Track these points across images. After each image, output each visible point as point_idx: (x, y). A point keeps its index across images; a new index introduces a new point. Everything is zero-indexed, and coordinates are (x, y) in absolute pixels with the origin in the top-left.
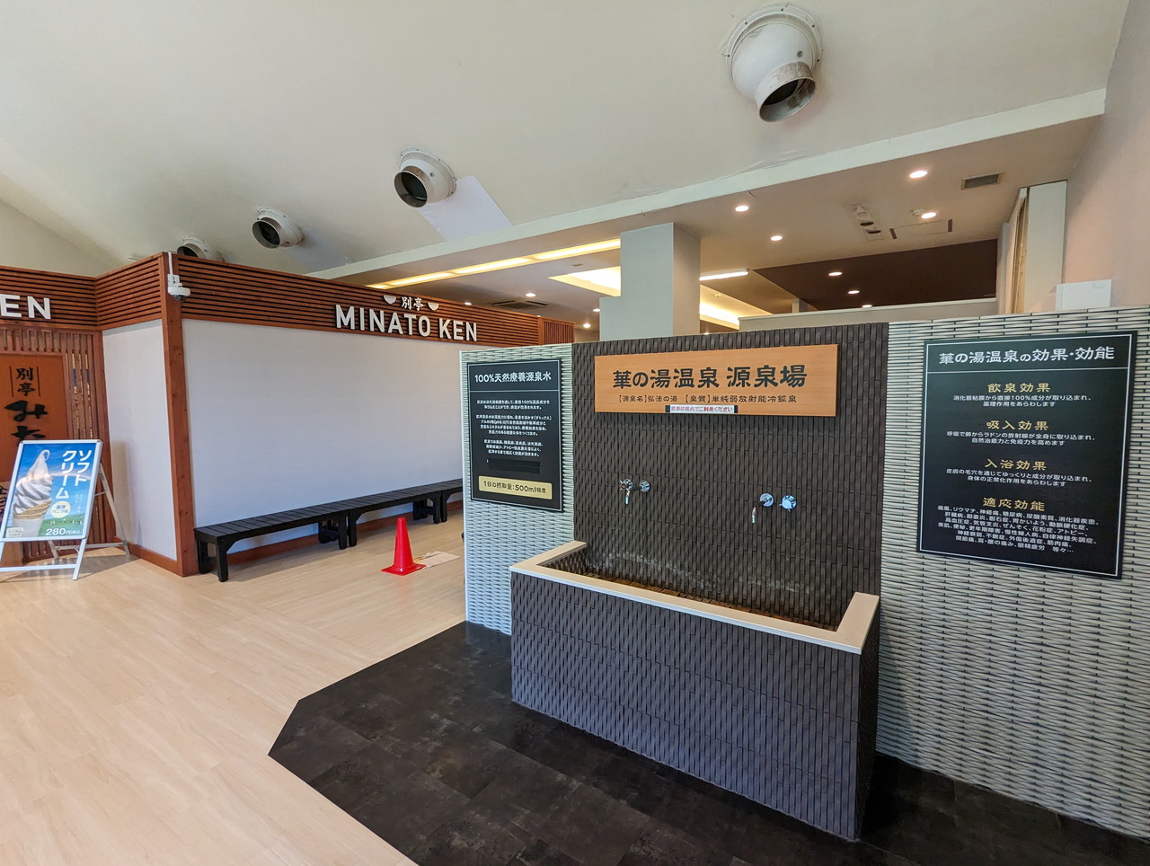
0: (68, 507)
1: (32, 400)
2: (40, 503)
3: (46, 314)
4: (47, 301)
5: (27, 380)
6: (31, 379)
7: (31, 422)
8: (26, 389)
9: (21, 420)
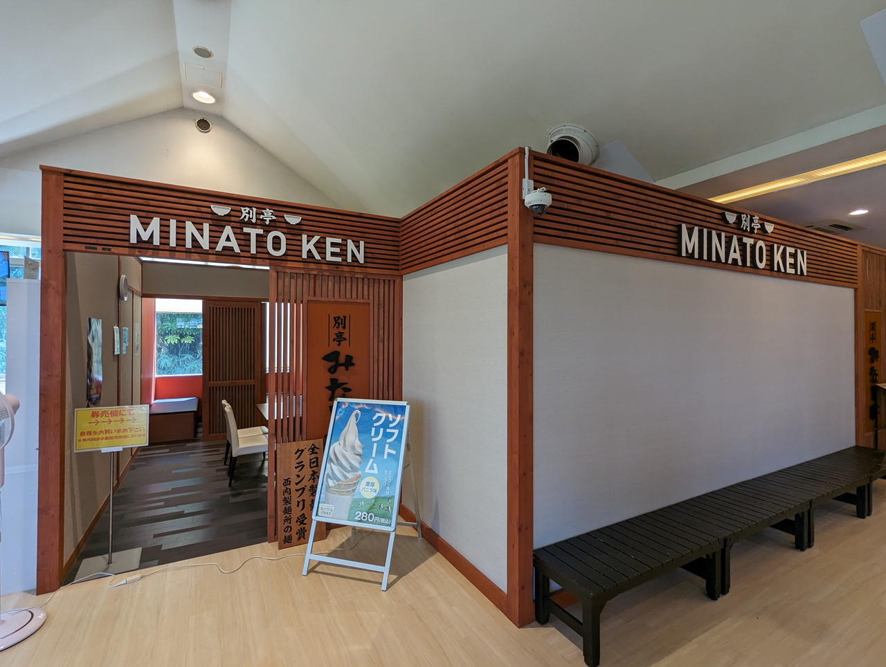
0: (377, 487)
1: (344, 350)
2: (350, 476)
3: (361, 258)
4: (362, 243)
5: (341, 329)
6: (344, 328)
7: (342, 375)
8: (340, 338)
9: (333, 373)
